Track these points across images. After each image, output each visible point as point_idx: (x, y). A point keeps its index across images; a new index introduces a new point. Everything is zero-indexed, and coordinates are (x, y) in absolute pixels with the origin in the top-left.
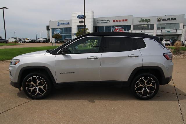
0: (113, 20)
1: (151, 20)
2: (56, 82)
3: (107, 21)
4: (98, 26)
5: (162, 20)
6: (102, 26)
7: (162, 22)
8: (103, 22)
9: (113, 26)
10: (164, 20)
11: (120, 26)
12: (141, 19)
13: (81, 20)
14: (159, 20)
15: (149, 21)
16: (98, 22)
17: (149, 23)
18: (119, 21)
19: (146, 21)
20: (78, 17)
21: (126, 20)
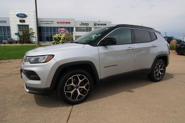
0: (57, 22)
1: (89, 24)
2: (100, 78)
3: (51, 23)
4: (42, 27)
5: (97, 25)
6: (46, 27)
7: (97, 26)
8: (47, 22)
9: (58, 28)
10: (99, 24)
11: (64, 28)
12: (82, 23)
13: (21, 19)
14: (95, 24)
15: (88, 24)
16: (41, 22)
17: (88, 26)
18: (63, 23)
19: (85, 24)
20: (18, 15)
21: (69, 23)
